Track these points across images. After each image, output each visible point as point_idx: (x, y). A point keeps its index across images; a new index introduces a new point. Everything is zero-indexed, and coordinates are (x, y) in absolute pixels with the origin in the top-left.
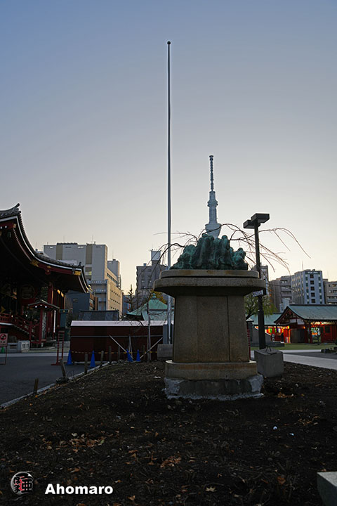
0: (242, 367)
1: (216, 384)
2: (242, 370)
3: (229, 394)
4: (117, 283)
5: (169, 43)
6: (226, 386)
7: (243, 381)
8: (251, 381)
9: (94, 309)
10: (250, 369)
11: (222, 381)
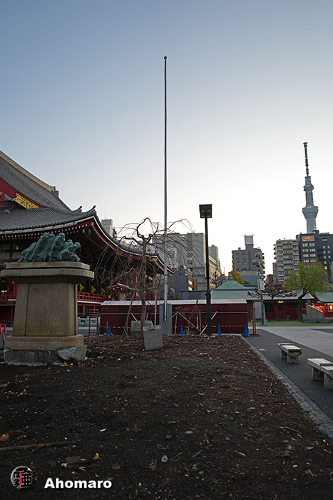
0: (53, 340)
1: (32, 354)
2: (53, 342)
3: (42, 361)
4: (216, 265)
5: (165, 58)
6: (40, 355)
7: (53, 352)
8: (60, 352)
9: (193, 289)
10: (60, 342)
11: (37, 351)
